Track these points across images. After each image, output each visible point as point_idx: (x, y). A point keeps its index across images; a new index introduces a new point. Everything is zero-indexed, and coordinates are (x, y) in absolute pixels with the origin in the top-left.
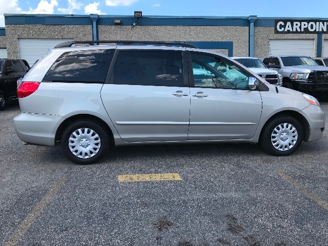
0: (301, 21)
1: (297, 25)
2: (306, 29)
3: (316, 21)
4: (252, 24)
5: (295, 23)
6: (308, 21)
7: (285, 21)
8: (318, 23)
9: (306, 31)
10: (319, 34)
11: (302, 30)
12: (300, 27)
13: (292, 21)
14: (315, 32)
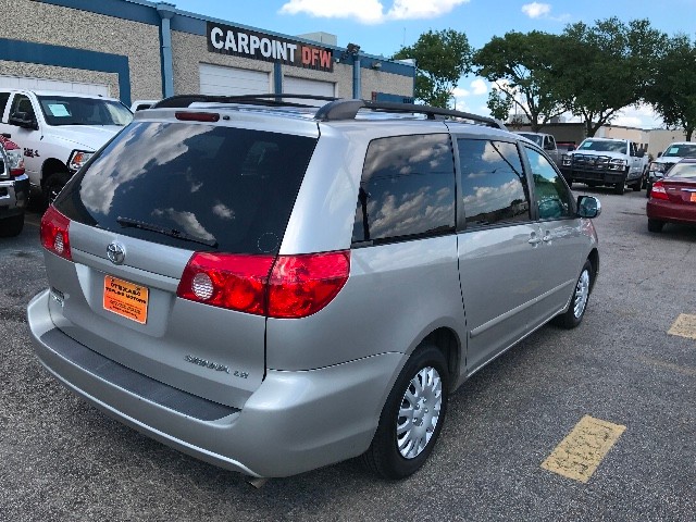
0: (250, 32)
1: (243, 39)
2: (258, 51)
3: (272, 37)
4: (166, 23)
5: (240, 35)
6: (261, 35)
7: (225, 28)
8: (274, 41)
9: (258, 55)
10: (278, 62)
11: (253, 53)
12: (249, 45)
13: (236, 30)
14: (270, 59)
